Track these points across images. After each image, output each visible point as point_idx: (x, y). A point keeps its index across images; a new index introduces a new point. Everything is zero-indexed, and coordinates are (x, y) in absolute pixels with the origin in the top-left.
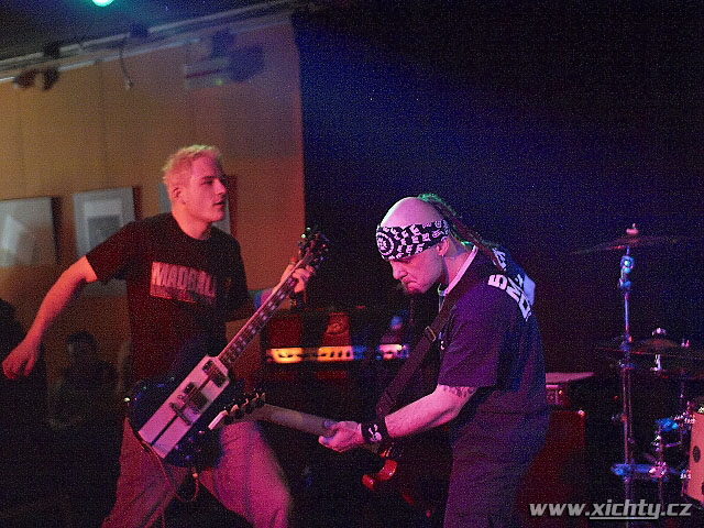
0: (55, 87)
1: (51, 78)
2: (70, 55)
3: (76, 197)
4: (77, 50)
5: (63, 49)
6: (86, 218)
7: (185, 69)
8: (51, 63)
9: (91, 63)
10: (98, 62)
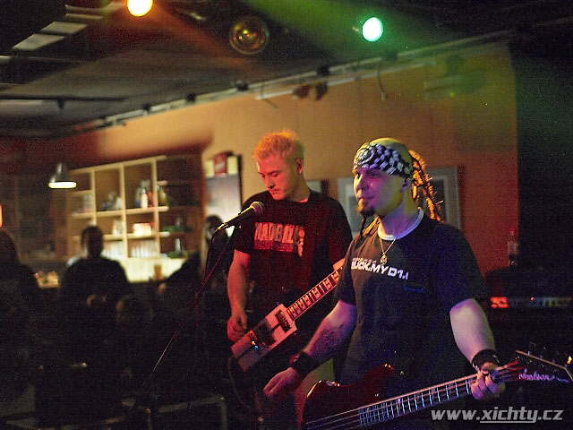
0: (325, 98)
1: (322, 91)
2: (335, 74)
3: (340, 181)
4: (341, 70)
5: (332, 69)
6: (347, 198)
7: (426, 85)
8: (321, 80)
9: (352, 80)
10: (358, 79)
